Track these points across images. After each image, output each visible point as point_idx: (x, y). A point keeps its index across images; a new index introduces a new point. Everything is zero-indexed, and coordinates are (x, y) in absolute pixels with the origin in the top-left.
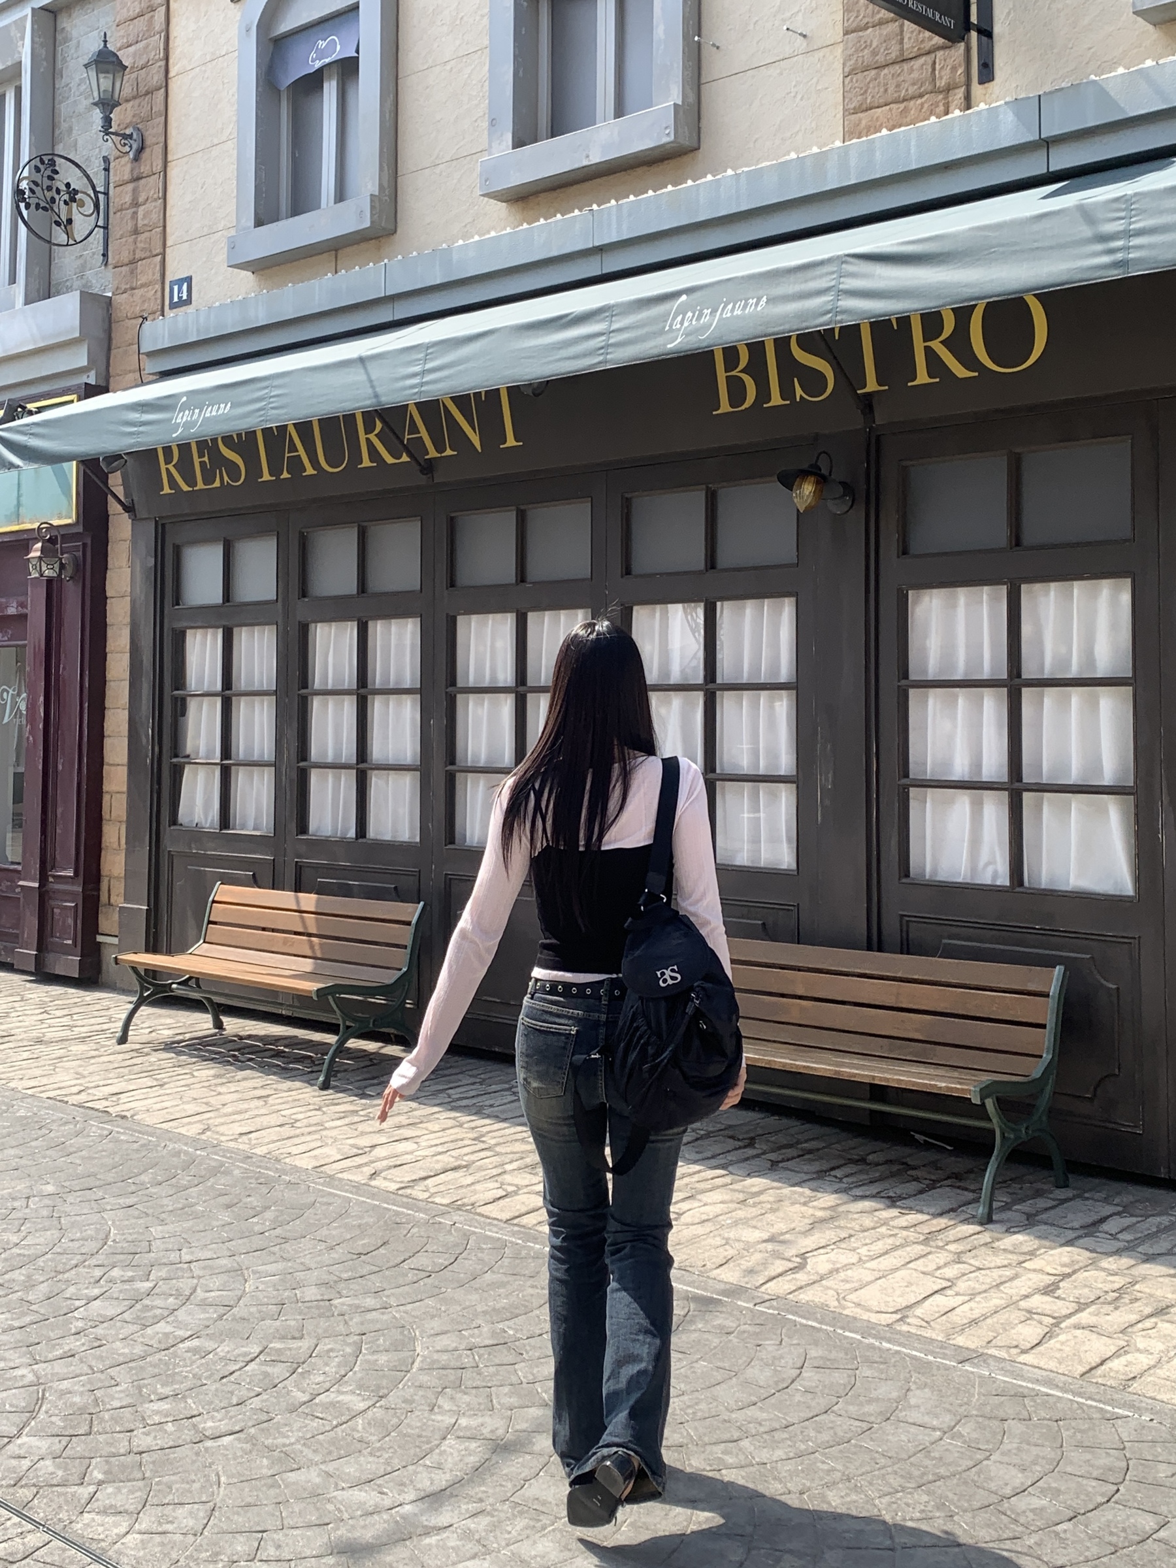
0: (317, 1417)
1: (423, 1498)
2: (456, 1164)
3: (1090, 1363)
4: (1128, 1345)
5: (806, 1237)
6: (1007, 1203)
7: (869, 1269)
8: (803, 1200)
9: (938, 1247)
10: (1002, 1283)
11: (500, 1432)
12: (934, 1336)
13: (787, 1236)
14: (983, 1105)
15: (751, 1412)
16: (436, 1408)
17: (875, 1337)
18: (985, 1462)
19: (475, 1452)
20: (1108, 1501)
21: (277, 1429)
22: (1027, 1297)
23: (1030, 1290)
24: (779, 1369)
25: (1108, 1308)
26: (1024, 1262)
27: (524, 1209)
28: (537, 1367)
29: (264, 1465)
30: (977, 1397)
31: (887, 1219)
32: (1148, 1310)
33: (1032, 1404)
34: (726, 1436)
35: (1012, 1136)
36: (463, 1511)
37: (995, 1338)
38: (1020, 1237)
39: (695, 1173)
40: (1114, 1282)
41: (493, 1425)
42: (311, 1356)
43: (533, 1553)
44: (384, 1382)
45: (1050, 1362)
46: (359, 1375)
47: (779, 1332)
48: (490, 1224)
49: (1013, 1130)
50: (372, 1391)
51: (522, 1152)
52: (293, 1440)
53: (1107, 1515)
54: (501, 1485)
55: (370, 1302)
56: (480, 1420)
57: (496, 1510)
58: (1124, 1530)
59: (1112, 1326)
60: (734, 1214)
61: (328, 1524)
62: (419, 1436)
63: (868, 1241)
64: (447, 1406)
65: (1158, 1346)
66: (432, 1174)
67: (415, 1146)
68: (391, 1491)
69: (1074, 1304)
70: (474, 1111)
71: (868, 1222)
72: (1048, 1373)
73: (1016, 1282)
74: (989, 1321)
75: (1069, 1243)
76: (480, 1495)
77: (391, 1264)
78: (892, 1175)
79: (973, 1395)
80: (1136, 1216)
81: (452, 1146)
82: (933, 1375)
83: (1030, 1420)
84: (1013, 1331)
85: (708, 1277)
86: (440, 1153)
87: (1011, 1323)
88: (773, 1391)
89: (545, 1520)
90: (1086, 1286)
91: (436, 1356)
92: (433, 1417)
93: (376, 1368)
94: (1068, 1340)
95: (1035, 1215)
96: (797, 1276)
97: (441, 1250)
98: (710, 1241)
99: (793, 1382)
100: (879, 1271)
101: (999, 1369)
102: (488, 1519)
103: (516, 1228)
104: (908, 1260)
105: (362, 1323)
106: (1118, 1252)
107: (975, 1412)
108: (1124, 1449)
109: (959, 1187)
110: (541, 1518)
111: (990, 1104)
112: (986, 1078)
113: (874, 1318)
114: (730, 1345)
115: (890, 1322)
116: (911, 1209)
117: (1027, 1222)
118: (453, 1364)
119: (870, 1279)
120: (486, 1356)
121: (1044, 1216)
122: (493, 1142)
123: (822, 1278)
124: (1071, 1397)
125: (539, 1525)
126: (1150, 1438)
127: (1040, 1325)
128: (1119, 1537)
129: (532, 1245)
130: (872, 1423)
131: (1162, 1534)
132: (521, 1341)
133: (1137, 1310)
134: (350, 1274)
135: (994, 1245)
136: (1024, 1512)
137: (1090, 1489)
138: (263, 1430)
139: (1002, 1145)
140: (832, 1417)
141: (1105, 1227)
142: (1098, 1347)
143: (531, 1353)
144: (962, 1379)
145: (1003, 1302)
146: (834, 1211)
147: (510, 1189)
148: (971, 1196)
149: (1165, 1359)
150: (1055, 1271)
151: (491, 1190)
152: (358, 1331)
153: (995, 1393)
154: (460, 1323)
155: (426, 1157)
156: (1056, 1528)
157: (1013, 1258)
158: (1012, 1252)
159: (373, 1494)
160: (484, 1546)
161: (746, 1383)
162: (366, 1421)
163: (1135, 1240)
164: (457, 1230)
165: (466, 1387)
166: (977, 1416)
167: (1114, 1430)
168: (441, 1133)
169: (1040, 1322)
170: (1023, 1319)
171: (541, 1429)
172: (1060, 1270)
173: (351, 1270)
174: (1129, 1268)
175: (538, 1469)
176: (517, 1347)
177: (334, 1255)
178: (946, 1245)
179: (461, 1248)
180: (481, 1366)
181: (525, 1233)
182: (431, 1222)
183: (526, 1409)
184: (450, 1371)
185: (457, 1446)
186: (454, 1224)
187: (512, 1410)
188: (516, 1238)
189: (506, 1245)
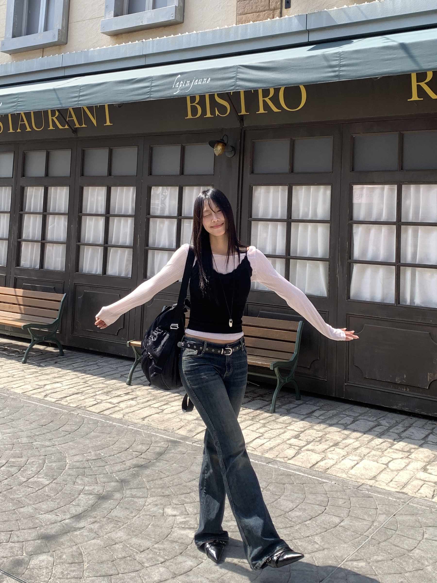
0: (30, 487)
1: (73, 517)
2: (77, 392)
3: (313, 463)
4: (325, 457)
6: (280, 406)
9: (257, 421)
10: (280, 434)
11: (101, 491)
12: (257, 454)
14: (274, 370)
16: (76, 483)
18: (279, 500)
19: (91, 500)
20: (323, 513)
21: (15, 492)
22: (289, 439)
23: (290, 437)
25: (317, 443)
26: (287, 427)
27: (104, 409)
28: (113, 467)
29: (10, 506)
32: (331, 444)
33: (294, 478)
34: (185, 492)
35: (283, 381)
36: (89, 522)
37: (279, 454)
38: (285, 418)
39: (168, 395)
40: (319, 434)
41: (98, 489)
42: (26, 464)
43: (116, 537)
44: (55, 473)
45: (299, 463)
46: (45, 471)
48: (92, 414)
49: (283, 379)
50: (51, 477)
51: (103, 387)
52: (21, 496)
53: (323, 518)
54: (102, 511)
55: (47, 443)
56: (93, 487)
57: (101, 521)
58: (329, 523)
59: (319, 450)
61: (37, 528)
62: (70, 494)
64: (80, 483)
65: (335, 457)
66: (68, 395)
67: (61, 385)
68: (61, 515)
69: (306, 442)
70: (84, 372)
72: (299, 467)
73: (285, 434)
74: (276, 448)
75: (302, 420)
76: (95, 515)
77: (55, 429)
79: (273, 475)
80: (325, 410)
81: (75, 385)
82: (258, 468)
83: (293, 484)
84: (285, 452)
85: (175, 433)
86: (71, 388)
87: (284, 449)
89: (120, 524)
90: (309, 435)
91: (74, 464)
92: (75, 486)
93: (52, 468)
94: (304, 455)
95: (290, 410)
97: (74, 424)
98: (174, 420)
101: (281, 466)
102: (99, 524)
103: (102, 416)
104: (246, 426)
105: (45, 452)
106: (319, 423)
107: (274, 481)
108: (327, 494)
109: (262, 400)
110: (119, 523)
111: (276, 370)
112: (275, 361)
114: (184, 458)
116: (246, 408)
117: (287, 412)
118: (81, 466)
120: (94, 463)
121: (293, 410)
122: (91, 383)
124: (307, 475)
125: (118, 526)
126: (335, 490)
128: (327, 525)
129: (108, 422)
131: (342, 524)
132: (107, 458)
133: (328, 444)
134: (39, 433)
135: (276, 421)
136: (294, 517)
137: (316, 509)
138: (9, 492)
139: (279, 385)
141: (315, 414)
142: (315, 457)
143: (110, 462)
144: (268, 469)
145: (281, 441)
147: (99, 401)
148: (267, 403)
149: (338, 461)
150: (299, 430)
151: (91, 402)
152: (44, 455)
153: (280, 474)
154: (82, 451)
155: (65, 389)
156: (305, 523)
157: (284, 425)
158: (283, 423)
159: (54, 516)
160: (98, 534)
161: (191, 472)
162: (49, 488)
163: (325, 419)
164: (79, 416)
165: (87, 475)
166: (275, 483)
167: (322, 487)
168: (71, 380)
169: (294, 449)
170: (288, 447)
171: (116, 490)
172: (300, 430)
173: (39, 431)
174: (323, 429)
175: (116, 505)
176: (105, 460)
177: (32, 426)
178: (260, 420)
179: (81, 423)
180: (92, 467)
181: (105, 417)
182: (69, 413)
183: (110, 483)
184: (80, 469)
185: (85, 497)
186: (78, 414)
187: (105, 483)
188: (102, 419)
189: (98, 422)
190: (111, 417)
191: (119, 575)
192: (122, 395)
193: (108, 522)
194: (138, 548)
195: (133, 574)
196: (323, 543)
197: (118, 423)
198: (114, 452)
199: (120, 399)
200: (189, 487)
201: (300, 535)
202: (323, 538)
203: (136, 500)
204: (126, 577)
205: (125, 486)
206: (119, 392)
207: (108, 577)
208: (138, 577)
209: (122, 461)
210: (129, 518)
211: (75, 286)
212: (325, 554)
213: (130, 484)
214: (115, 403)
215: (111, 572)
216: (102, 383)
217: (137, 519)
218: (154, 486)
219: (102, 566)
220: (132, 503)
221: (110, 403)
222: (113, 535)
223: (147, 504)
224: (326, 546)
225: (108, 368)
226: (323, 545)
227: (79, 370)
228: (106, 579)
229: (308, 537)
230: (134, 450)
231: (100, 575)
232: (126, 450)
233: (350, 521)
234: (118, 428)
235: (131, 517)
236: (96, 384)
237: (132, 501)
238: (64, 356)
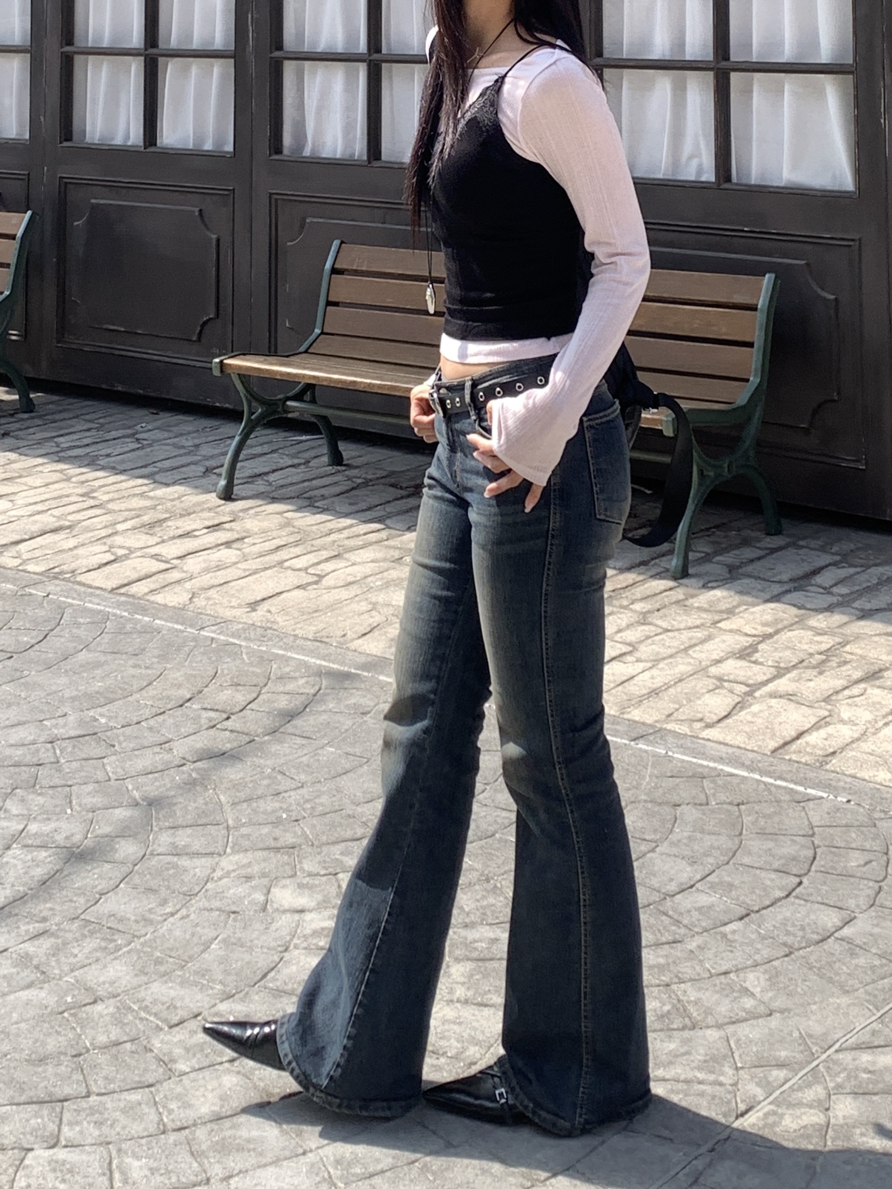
2: (57, 524)
3: (784, 737)
4: (830, 716)
6: (708, 554)
9: (622, 607)
10: (691, 647)
11: (77, 838)
18: (650, 855)
19: (43, 864)
20: (788, 896)
22: (718, 661)
23: (722, 654)
25: (811, 673)
26: (719, 622)
27: (135, 576)
28: (131, 760)
30: (648, 779)
32: (858, 674)
33: (712, 785)
35: (712, 474)
36: (23, 933)
37: (677, 710)
38: (718, 593)
39: (345, 528)
40: (821, 643)
41: (68, 830)
43: (102, 979)
45: (739, 738)
48: (91, 595)
49: (714, 466)
51: (140, 509)
53: (784, 911)
54: (71, 901)
56: (54, 825)
57: (63, 930)
58: (803, 928)
59: (814, 693)
60: (385, 574)
64: (15, 811)
65: (865, 716)
66: (27, 537)
67: (9, 505)
69: (772, 669)
70: (86, 462)
72: (735, 750)
73: (708, 645)
74: (672, 690)
75: (776, 598)
76: (45, 914)
79: (644, 778)
80: (855, 566)
81: (54, 503)
83: (707, 804)
84: (699, 702)
85: (348, 649)
86: (39, 513)
87: (696, 693)
89: (121, 939)
90: (788, 648)
91: (8, 752)
94: (761, 711)
95: (739, 567)
97: (28, 626)
98: (354, 606)
101: (678, 747)
102: (52, 940)
103: (123, 599)
106: (830, 609)
107: (643, 797)
108: (813, 835)
110: (116, 937)
114: (363, 727)
117: (728, 576)
118: (28, 759)
121: (749, 569)
122: (105, 498)
124: (757, 777)
125: (112, 945)
126: (844, 822)
127: (731, 695)
128: (795, 935)
129: (140, 617)
131: (846, 932)
132: (115, 731)
133: (844, 674)
135: (687, 603)
136: (689, 911)
137: (768, 883)
139: (700, 484)
141: (818, 579)
142: (795, 719)
143: (124, 745)
144: (633, 759)
145: (689, 669)
147: (120, 552)
148: (662, 548)
149: (871, 730)
150: (754, 632)
151: (96, 554)
153: (669, 774)
154: (42, 711)
155: (19, 518)
156: (722, 929)
157: (707, 617)
158: (706, 611)
160: (43, 973)
163: (851, 593)
164: (52, 602)
165: (41, 787)
166: (645, 801)
167: (803, 814)
168: (43, 489)
169: (731, 691)
170: (711, 688)
171: (125, 832)
172: (760, 630)
174: (840, 627)
175: (119, 880)
176: (109, 738)
178: (632, 603)
179: (53, 624)
180: (62, 761)
181: (133, 604)
182: (19, 593)
183: (111, 810)
184: (23, 768)
185: (22, 856)
186: (48, 596)
187: (94, 812)
188: (121, 610)
189: (108, 619)
190: (153, 602)
191: (91, 1099)
192: (196, 533)
193: (82, 934)
194: (164, 1014)
195: (135, 1097)
196: (770, 994)
197: (171, 622)
198: (143, 711)
199: (189, 544)
200: (364, 819)
201: (698, 968)
202: (773, 979)
203: (184, 862)
204: (109, 1105)
205: (158, 819)
206: (191, 522)
207: (53, 1104)
208: (147, 1104)
209: (163, 739)
210: (152, 920)
211: (64, 186)
212: (770, 1029)
213: (175, 814)
214: (170, 557)
215: (67, 1091)
216: (142, 495)
217: (179, 924)
218: (250, 819)
219: (40, 1069)
220: (171, 872)
221: (156, 557)
222: (95, 976)
223: (219, 873)
224: (777, 1004)
225: (168, 448)
226: (771, 998)
227: (76, 457)
228: (45, 1112)
229: (726, 973)
230: (206, 706)
231: (31, 1098)
232: (181, 706)
233: (875, 922)
234: (166, 637)
235: (159, 918)
236: (119, 499)
237: (173, 867)
238: (33, 414)
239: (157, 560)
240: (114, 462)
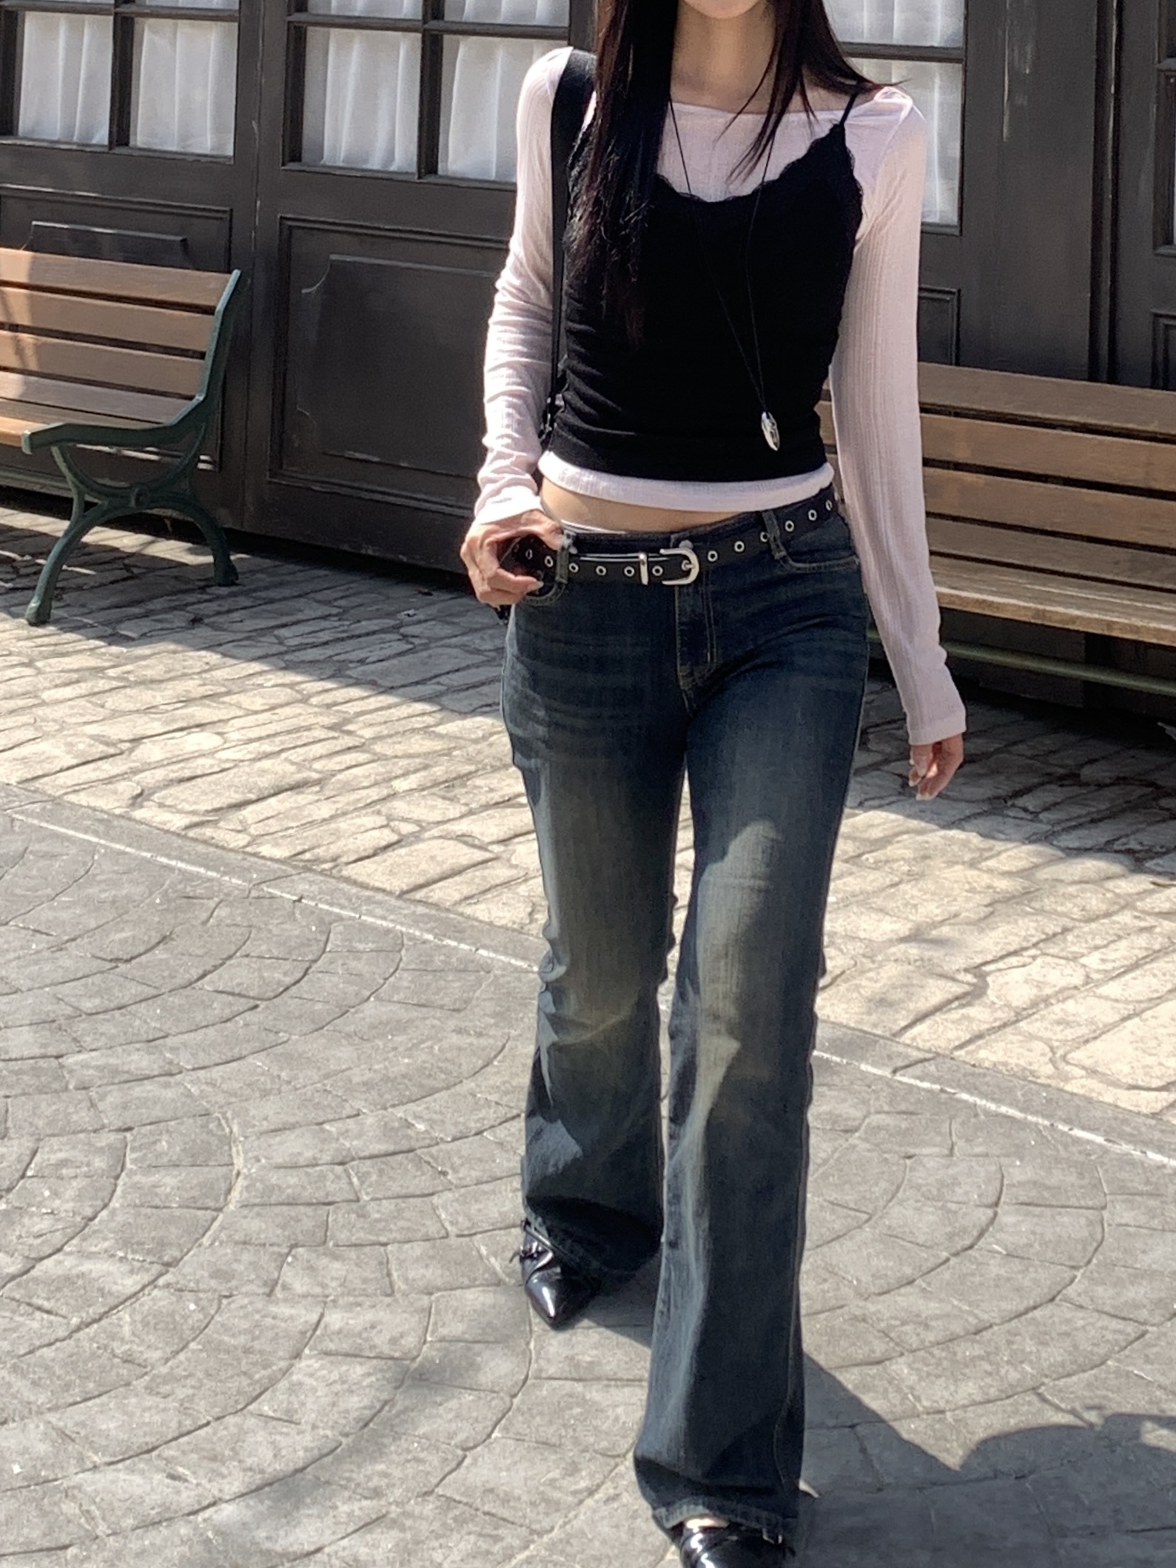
0: (39, 1309)
1: (259, 1489)
2: (299, 777)
5: (982, 931)
7: (1107, 998)
8: (967, 857)
11: (410, 1341)
13: (945, 931)
15: (906, 1300)
16: (278, 1288)
17: (1133, 1139)
19: (359, 1389)
24: (953, 1207)
27: (434, 871)
31: (1130, 895)
34: (860, 1354)
36: (344, 1518)
41: (393, 1326)
42: (23, 1176)
44: (174, 1231)
46: (120, 1218)
47: (945, 1128)
48: (369, 900)
50: (149, 1252)
51: (426, 755)
54: (419, 1461)
55: (139, 1061)
56: (369, 1316)
57: (406, 1514)
61: (66, 1547)
62: (247, 1351)
63: (1099, 942)
64: (300, 1287)
66: (253, 797)
67: (217, 741)
68: (194, 1473)
70: (329, 672)
71: (1095, 902)
76: (375, 1482)
77: (179, 981)
78: (1132, 807)
81: (288, 740)
86: (266, 756)
88: (945, 1254)
89: (510, 1537)
91: (274, 1178)
92: (273, 1308)
93: (157, 1202)
96: (973, 1011)
97: (276, 953)
99: (981, 1235)
100: (1127, 1002)
102: (395, 1533)
103: (421, 910)
105: (125, 1107)
110: (501, 1532)
113: (1127, 1100)
114: (854, 1157)
115: (1158, 1107)
118: (306, 1195)
119: (1111, 1017)
120: (374, 1177)
122: (368, 733)
123: (1021, 1015)
125: (496, 1548)
129: (454, 944)
130: (1144, 1323)
132: (442, 1146)
134: (97, 1001)
140: (1065, 1311)
143: (462, 1172)
146: (1027, 878)
147: (407, 828)
151: (368, 830)
152: (118, 1124)
154: (317, 1106)
155: (237, 763)
159: (159, 1477)
161: (891, 1236)
162: (138, 1318)
164: (307, 910)
165: (336, 1245)
171: (488, 1334)
173: (98, 993)
175: (490, 1424)
176: (436, 1159)
177: (65, 961)
179: (315, 948)
180: (366, 1198)
181: (437, 920)
182: (254, 894)
183: (458, 1292)
184: (302, 1209)
185: (324, 1372)
186: (299, 900)
187: (431, 1294)
188: (421, 929)
189: (403, 944)
190: (468, 917)
193: (444, 1525)
197: (506, 954)
198: (482, 1114)
200: (883, 1325)
203: (595, 1394)
210: (558, 1503)
211: (288, 232)
214: (487, 840)
216: (426, 730)
217: (605, 1510)
220: (577, 1410)
221: (463, 838)
225: (455, 651)
227: (310, 663)
234: (501, 981)
235: (570, 1499)
236: (390, 736)
237: (578, 1405)
238: (234, 589)
239: (466, 843)
240: (373, 672)
